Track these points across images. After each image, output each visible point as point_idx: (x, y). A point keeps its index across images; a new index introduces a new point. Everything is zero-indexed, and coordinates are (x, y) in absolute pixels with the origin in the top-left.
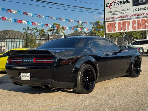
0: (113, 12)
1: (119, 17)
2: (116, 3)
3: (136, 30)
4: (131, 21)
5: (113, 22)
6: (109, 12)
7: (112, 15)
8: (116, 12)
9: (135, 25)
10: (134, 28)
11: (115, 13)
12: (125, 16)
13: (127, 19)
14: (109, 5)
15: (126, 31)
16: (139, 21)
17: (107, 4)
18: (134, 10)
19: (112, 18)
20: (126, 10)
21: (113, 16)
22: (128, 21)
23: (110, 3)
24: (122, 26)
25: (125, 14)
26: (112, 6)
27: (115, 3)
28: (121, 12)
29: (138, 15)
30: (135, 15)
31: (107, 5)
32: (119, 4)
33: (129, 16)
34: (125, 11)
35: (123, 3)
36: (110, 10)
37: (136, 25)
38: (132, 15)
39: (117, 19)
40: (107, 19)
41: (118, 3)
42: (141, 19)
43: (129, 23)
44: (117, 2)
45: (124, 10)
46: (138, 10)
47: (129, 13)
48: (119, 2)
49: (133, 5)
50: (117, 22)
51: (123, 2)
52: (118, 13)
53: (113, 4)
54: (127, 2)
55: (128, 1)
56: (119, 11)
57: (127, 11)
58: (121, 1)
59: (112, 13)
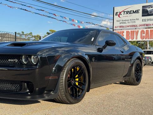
0: (122, 21)
1: (128, 26)
2: (125, 13)
3: (144, 40)
4: (140, 31)
5: (121, 31)
6: (117, 21)
7: (120, 23)
8: (125, 21)
9: (143, 35)
10: (142, 37)
11: (124, 22)
12: (134, 26)
13: (136, 29)
14: (118, 14)
15: (135, 40)
16: (147, 31)
17: (116, 13)
18: (143, 20)
19: (120, 27)
20: (135, 20)
21: (122, 25)
22: (136, 30)
23: (120, 12)
24: (130, 35)
25: (134, 24)
26: (121, 14)
27: (124, 12)
28: (129, 21)
29: (147, 25)
30: (144, 25)
31: (116, 14)
32: (129, 13)
33: (138, 26)
34: (134, 21)
35: (132, 13)
36: (119, 19)
37: (145, 35)
38: (141, 25)
39: (126, 28)
40: (116, 27)
41: (127, 12)
42: (149, 29)
43: (137, 33)
44: (127, 11)
45: (133, 20)
46: (147, 20)
47: (138, 23)
48: (129, 11)
49: (143, 16)
50: (125, 31)
51: (132, 12)
52: (127, 22)
53: (122, 13)
54: (137, 12)
55: (137, 11)
56: (128, 20)
57: (136, 21)
58: (130, 11)
59: (121, 22)
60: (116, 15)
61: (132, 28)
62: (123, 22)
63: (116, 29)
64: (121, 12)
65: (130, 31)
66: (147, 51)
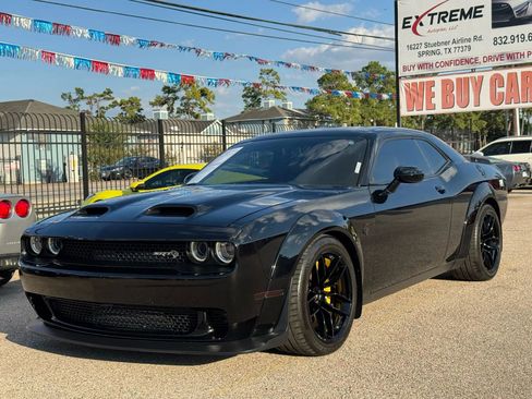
0: (427, 45)
1: (447, 64)
2: (436, 17)
3: (504, 106)
4: (488, 76)
5: (425, 80)
6: (410, 47)
7: (420, 55)
8: (435, 45)
9: (499, 90)
10: (494, 98)
11: (434, 49)
12: (468, 61)
13: (473, 71)
14: (412, 24)
15: (471, 108)
16: (512, 77)
17: (405, 19)
18: (495, 40)
19: (421, 66)
20: (469, 40)
21: (425, 59)
22: (476, 75)
23: (417, 17)
24: (454, 92)
25: (467, 54)
26: (421, 24)
27: (432, 15)
28: (451, 46)
29: (510, 56)
30: (501, 56)
31: (405, 23)
32: (447, 19)
33: (481, 60)
34: (468, 44)
35: (458, 17)
36: (415, 39)
37: (503, 90)
38: (490, 58)
39: (440, 70)
40: (405, 68)
41: (443, 17)
42: (519, 71)
43: (479, 84)
44: (441, 13)
45: (462, 40)
46: (509, 40)
47: (479, 50)
48: (446, 12)
49: (495, 26)
50: (438, 80)
51: (459, 13)
52: (442, 48)
53: (425, 20)
54: (474, 13)
55: (476, 12)
56: (446, 43)
57: (472, 44)
58: (452, 12)
59: (423, 49)
60: (404, 27)
61: (460, 67)
62: (429, 49)
63: (407, 73)
64: (422, 16)
65: (453, 78)
66: (515, 142)
